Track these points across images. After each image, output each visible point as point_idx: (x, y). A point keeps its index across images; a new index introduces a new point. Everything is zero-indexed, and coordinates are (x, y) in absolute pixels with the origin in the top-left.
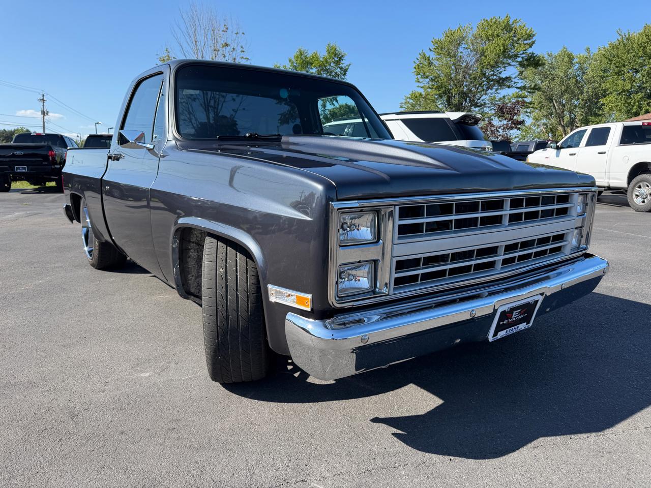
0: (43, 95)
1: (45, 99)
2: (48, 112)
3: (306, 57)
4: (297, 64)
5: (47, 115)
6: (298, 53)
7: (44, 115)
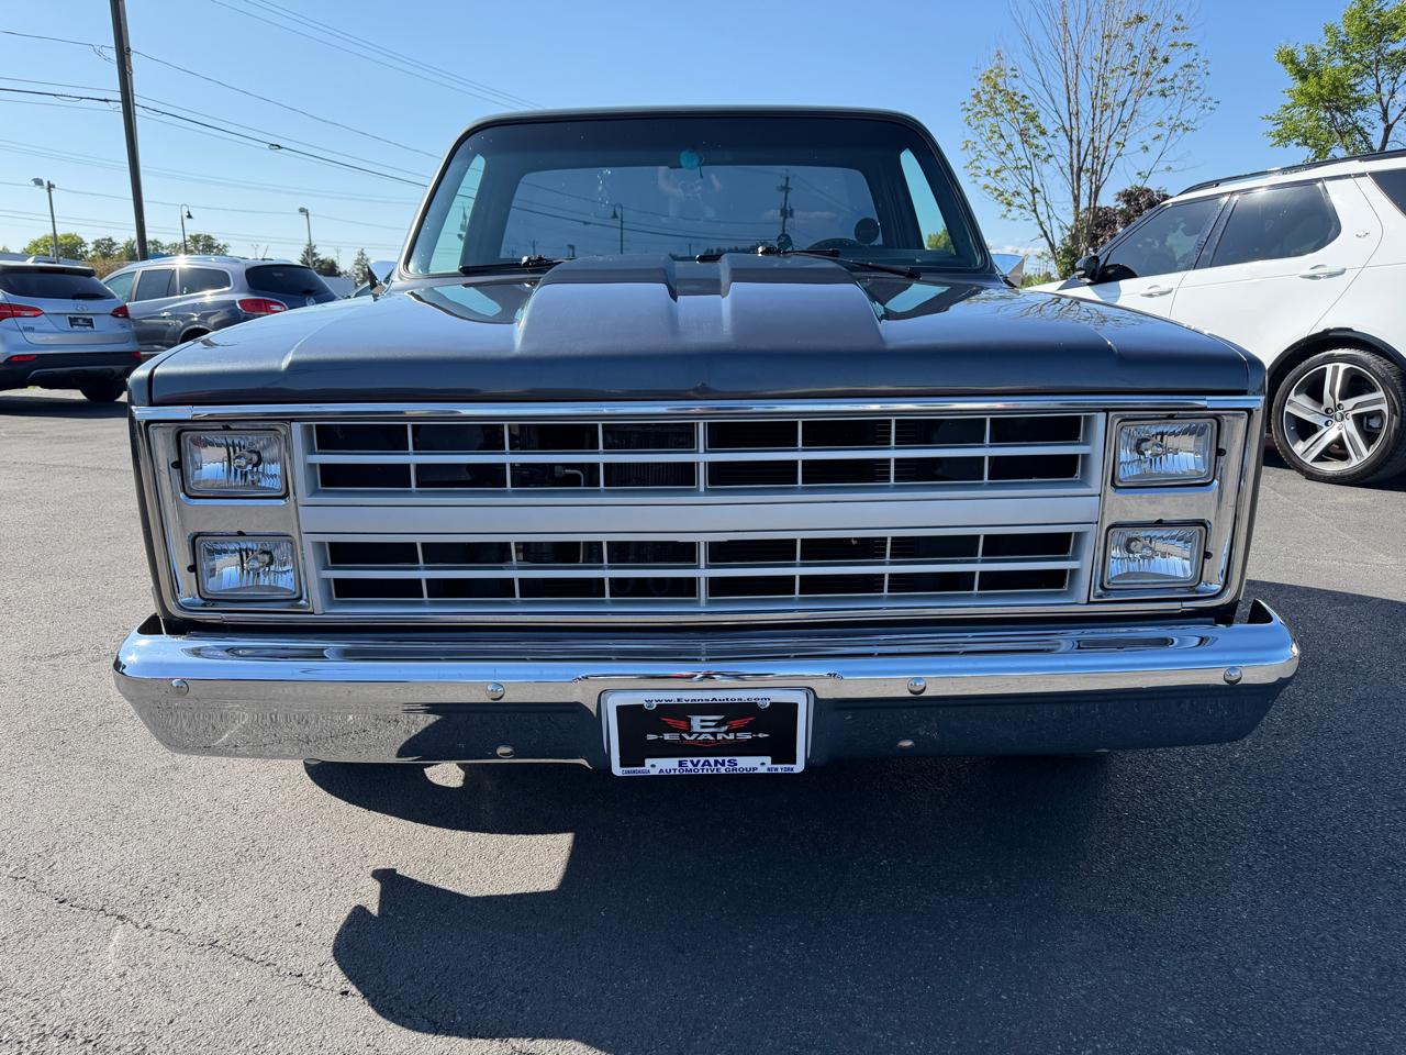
0: (787, 179)
1: (790, 186)
2: (792, 211)
3: (1379, 14)
4: (1347, 35)
5: (791, 215)
6: (1354, 7)
7: (785, 218)
